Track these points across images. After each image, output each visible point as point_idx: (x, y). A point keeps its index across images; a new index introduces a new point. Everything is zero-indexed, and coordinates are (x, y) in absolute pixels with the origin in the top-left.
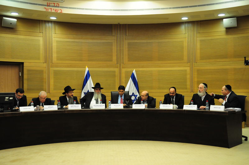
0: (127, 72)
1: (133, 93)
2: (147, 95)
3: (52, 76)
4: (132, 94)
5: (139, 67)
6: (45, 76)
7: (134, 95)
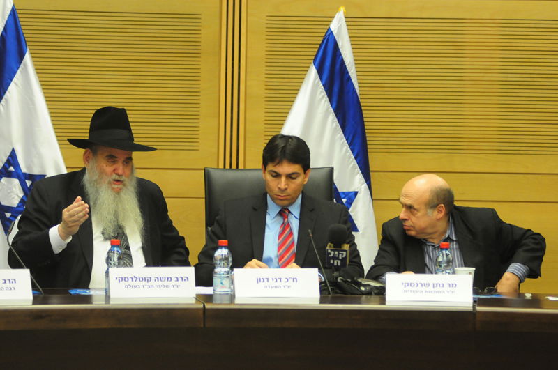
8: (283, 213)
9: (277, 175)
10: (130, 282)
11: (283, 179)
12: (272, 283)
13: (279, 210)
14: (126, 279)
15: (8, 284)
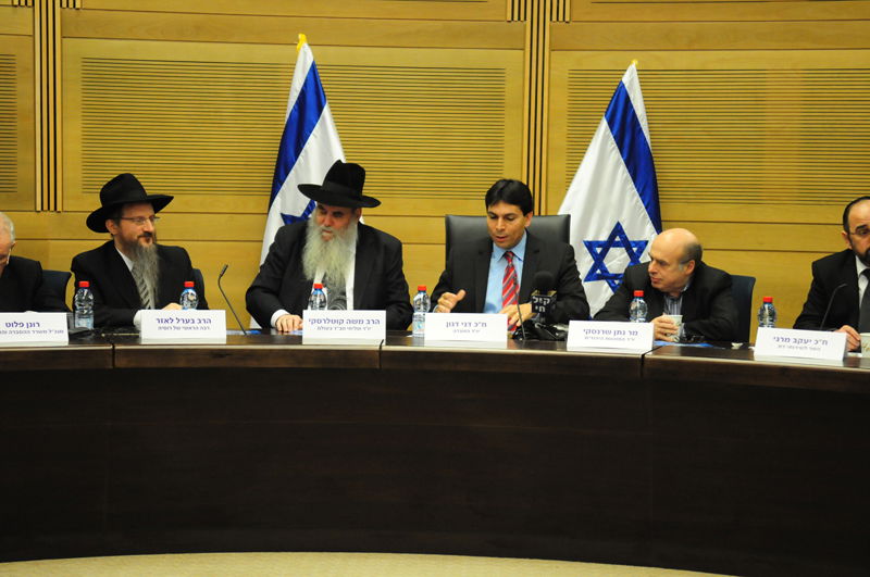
0: (580, 80)
1: (618, 230)
2: (694, 254)
3: (71, 98)
4: (612, 236)
5: (670, 43)
6: (28, 94)
7: (627, 244)
8: (508, 256)
9: (495, 217)
10: (323, 324)
11: (500, 220)
12: (461, 327)
13: (503, 253)
14: (319, 321)
15: (203, 324)
